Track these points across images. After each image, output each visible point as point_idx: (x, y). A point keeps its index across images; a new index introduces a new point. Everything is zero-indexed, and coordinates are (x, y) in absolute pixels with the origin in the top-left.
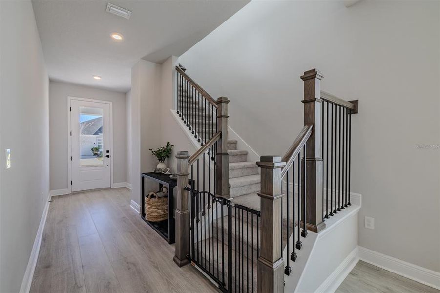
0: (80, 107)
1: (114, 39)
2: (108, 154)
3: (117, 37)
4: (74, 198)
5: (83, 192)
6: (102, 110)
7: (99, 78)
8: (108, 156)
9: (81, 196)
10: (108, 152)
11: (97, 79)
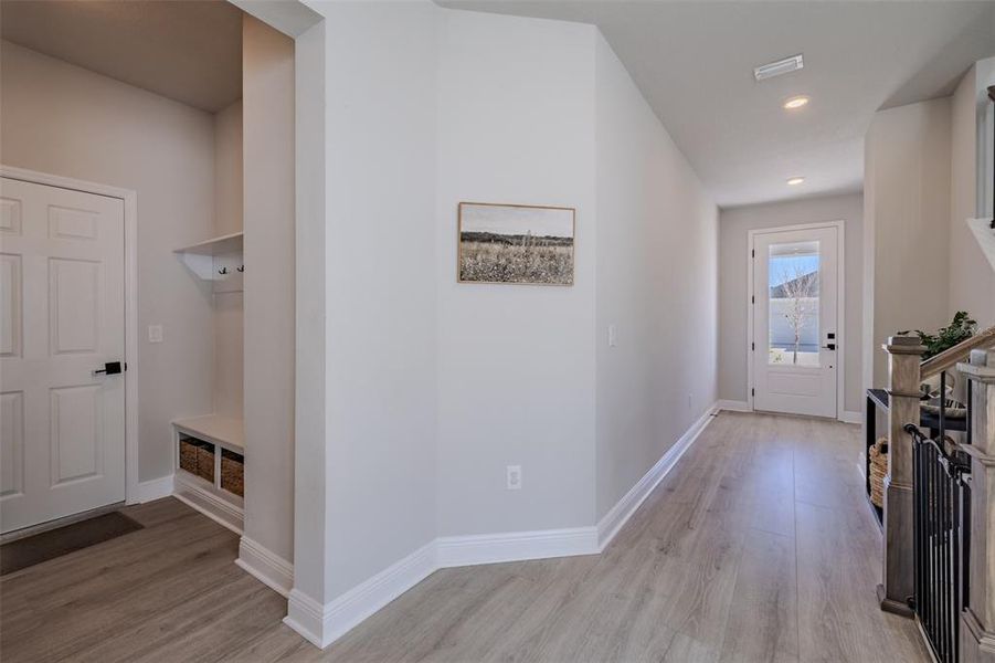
0: (771, 247)
1: (793, 109)
2: (831, 341)
3: (797, 103)
4: (751, 420)
5: (774, 415)
6: (818, 243)
7: (800, 181)
8: (831, 347)
9: (767, 421)
10: (831, 336)
11: (796, 185)
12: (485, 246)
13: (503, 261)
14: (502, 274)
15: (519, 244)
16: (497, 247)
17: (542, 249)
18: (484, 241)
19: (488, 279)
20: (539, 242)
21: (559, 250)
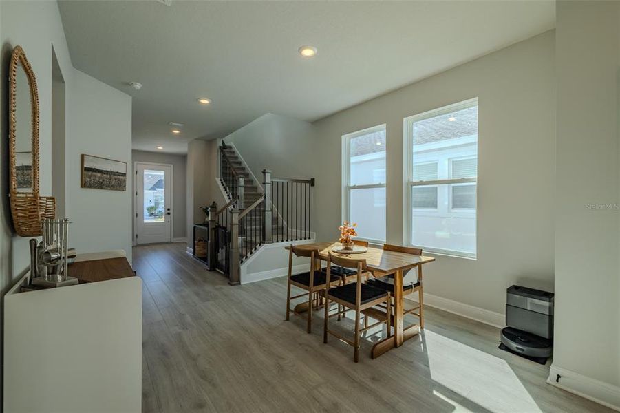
1: (174, 133)
2: (169, 212)
7: (162, 148)
8: (169, 214)
10: (169, 209)
11: (160, 149)
12: (94, 173)
13: (101, 180)
14: (101, 186)
15: (107, 174)
16: (99, 175)
17: (115, 176)
18: (94, 171)
19: (95, 187)
20: (115, 174)
21: (121, 177)
